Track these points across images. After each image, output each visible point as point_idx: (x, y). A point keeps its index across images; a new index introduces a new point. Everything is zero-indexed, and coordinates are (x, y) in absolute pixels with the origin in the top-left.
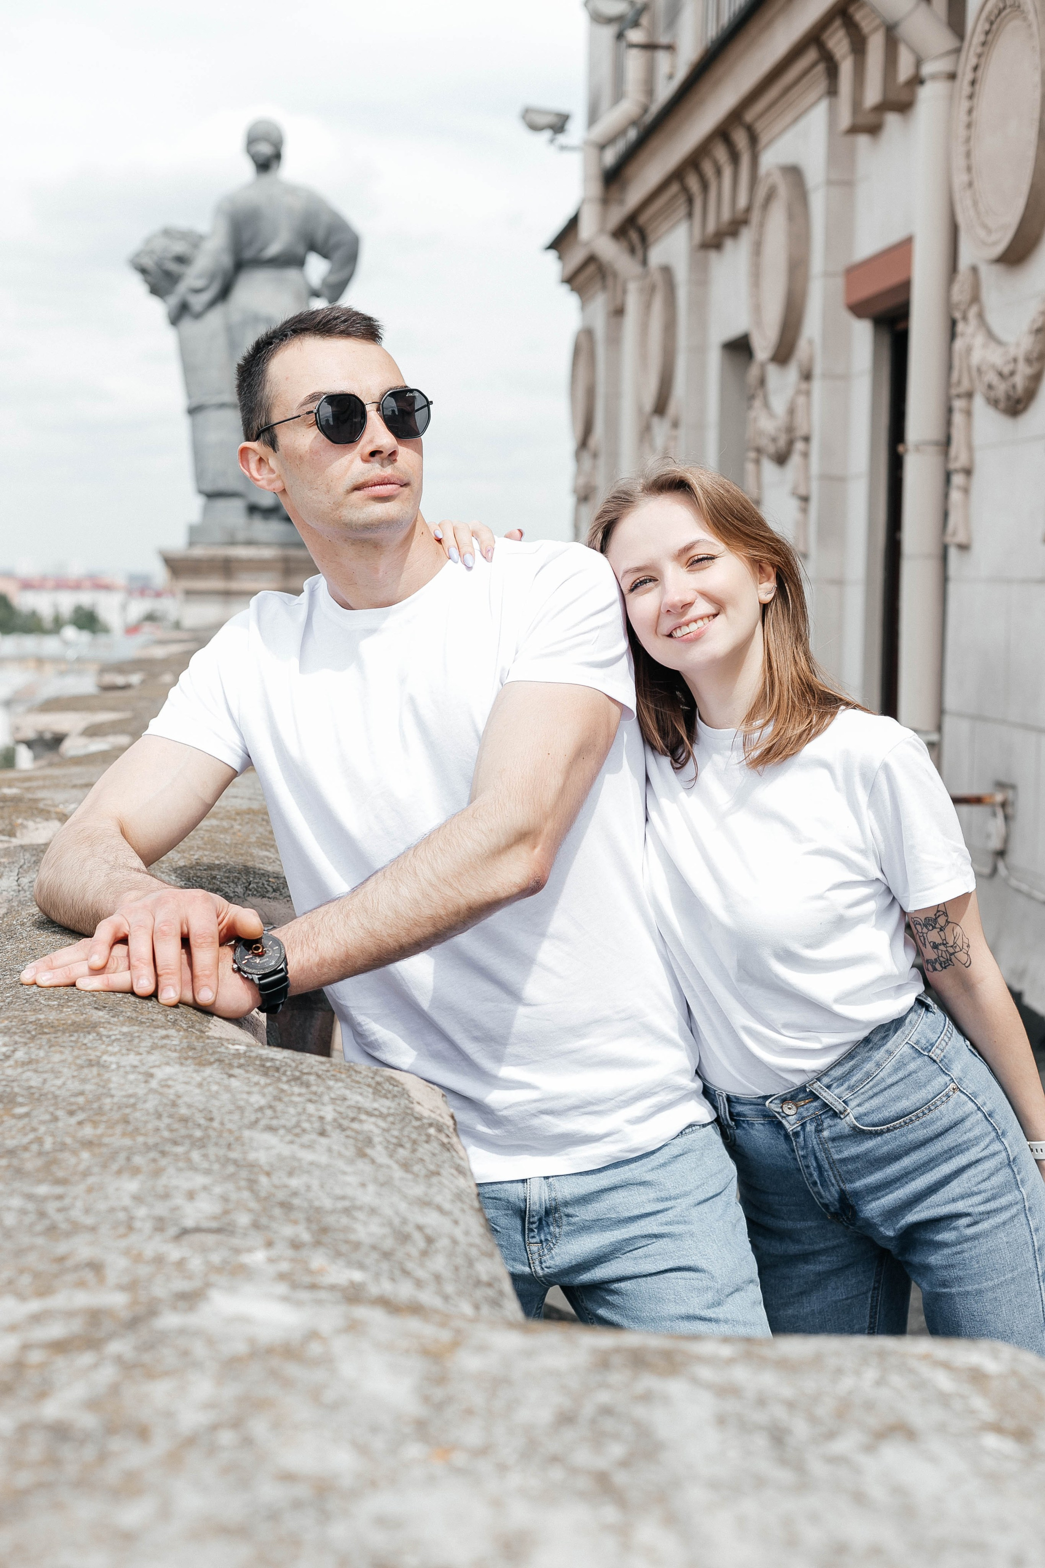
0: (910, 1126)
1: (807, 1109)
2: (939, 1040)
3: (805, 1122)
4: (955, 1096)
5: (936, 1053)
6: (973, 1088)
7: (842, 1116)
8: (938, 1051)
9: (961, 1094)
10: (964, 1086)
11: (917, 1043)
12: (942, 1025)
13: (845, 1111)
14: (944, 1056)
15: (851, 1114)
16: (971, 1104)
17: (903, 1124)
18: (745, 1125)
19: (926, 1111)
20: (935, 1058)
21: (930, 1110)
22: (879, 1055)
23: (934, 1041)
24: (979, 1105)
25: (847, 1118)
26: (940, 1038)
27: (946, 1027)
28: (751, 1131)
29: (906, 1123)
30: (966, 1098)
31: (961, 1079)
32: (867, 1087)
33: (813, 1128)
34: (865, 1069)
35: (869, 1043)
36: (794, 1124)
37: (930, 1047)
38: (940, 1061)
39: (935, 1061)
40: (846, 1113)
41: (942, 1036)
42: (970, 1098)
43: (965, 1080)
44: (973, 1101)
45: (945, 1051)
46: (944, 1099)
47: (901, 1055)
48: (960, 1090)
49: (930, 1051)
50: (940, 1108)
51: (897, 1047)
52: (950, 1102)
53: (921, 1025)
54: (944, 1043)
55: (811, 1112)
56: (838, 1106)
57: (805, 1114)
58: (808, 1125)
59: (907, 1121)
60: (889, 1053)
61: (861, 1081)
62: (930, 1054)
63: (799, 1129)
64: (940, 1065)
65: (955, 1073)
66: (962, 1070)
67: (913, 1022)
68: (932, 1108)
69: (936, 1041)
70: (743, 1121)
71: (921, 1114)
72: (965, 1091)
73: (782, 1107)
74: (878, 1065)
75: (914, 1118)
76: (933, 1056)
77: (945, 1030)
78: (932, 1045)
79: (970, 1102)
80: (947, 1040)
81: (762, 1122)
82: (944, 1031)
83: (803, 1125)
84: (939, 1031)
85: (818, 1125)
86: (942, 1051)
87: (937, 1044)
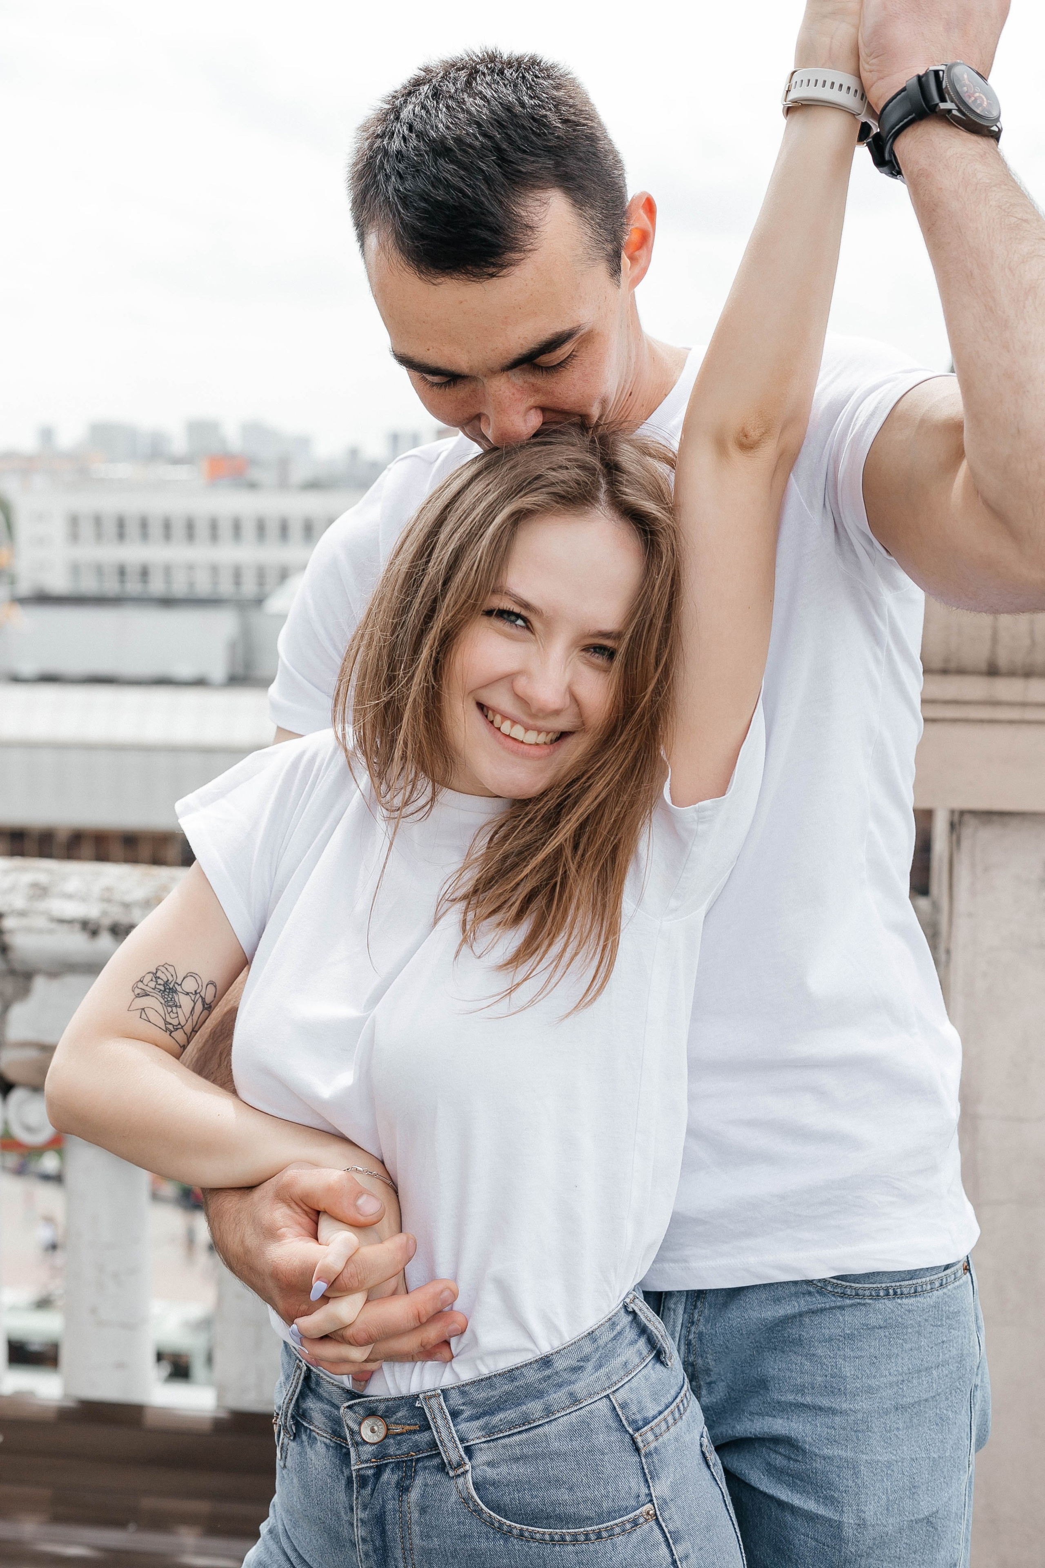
0: (557, 1548)
1: (399, 1444)
2: (659, 1418)
3: (386, 1465)
4: (646, 1527)
5: (644, 1438)
6: (678, 1524)
7: (451, 1474)
8: (650, 1437)
9: (656, 1528)
10: (666, 1515)
11: (624, 1406)
12: (673, 1393)
13: (460, 1465)
14: (656, 1448)
15: (469, 1475)
16: (664, 1550)
17: (547, 1537)
18: (304, 1437)
19: (593, 1537)
20: (641, 1445)
21: (599, 1536)
22: (555, 1396)
23: (651, 1414)
24: (676, 1557)
25: (461, 1480)
26: (662, 1416)
27: (678, 1400)
28: (308, 1450)
29: (552, 1540)
30: (661, 1536)
31: (666, 1503)
32: (517, 1438)
33: (395, 1478)
34: (524, 1407)
35: (548, 1367)
36: (366, 1461)
37: (641, 1423)
38: (646, 1456)
39: (637, 1450)
40: (462, 1470)
41: (666, 1413)
42: (667, 1540)
43: (671, 1505)
44: (668, 1545)
45: (661, 1439)
46: (628, 1526)
47: (591, 1412)
48: (657, 1519)
49: (638, 1430)
50: (615, 1539)
51: (590, 1395)
52: (634, 1535)
53: (639, 1375)
54: (663, 1426)
55: (405, 1449)
56: (453, 1452)
57: (391, 1451)
58: (388, 1471)
59: (556, 1537)
60: (575, 1400)
61: (512, 1425)
62: (637, 1435)
63: (370, 1472)
64: (644, 1460)
65: (658, 1488)
66: (674, 1487)
67: (630, 1367)
68: (604, 1534)
69: (655, 1418)
70: (306, 1428)
71: (582, 1538)
72: (663, 1525)
73: (360, 1424)
74: (548, 1411)
75: (568, 1538)
76: (639, 1440)
77: (675, 1404)
78: (646, 1422)
79: (663, 1546)
80: (670, 1420)
81: (328, 1441)
82: (672, 1407)
83: (379, 1471)
84: (665, 1400)
85: (406, 1477)
86: (656, 1437)
87: (653, 1424)
